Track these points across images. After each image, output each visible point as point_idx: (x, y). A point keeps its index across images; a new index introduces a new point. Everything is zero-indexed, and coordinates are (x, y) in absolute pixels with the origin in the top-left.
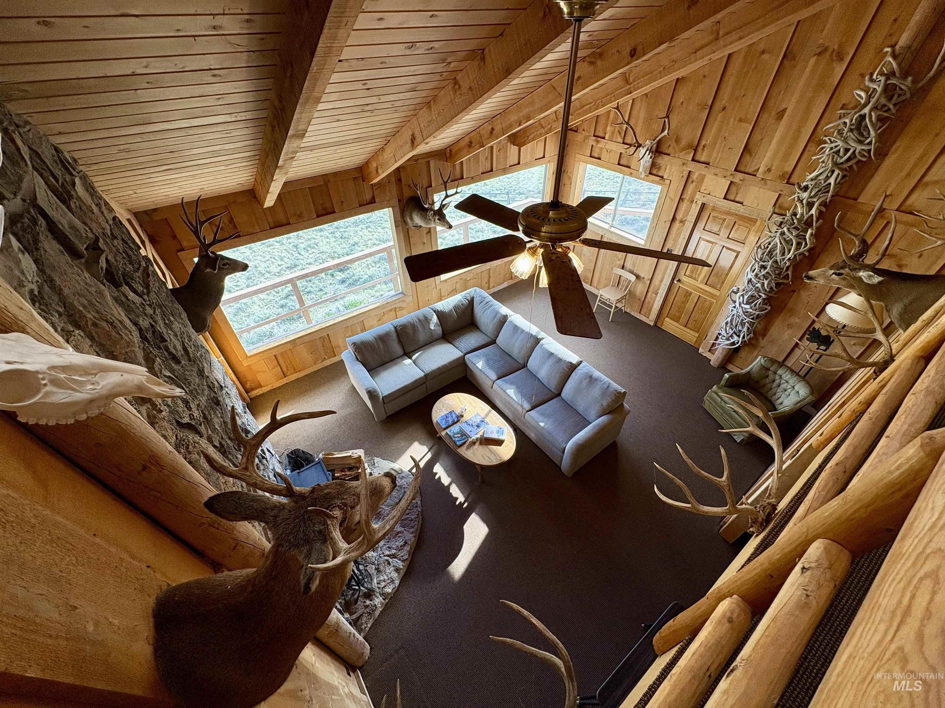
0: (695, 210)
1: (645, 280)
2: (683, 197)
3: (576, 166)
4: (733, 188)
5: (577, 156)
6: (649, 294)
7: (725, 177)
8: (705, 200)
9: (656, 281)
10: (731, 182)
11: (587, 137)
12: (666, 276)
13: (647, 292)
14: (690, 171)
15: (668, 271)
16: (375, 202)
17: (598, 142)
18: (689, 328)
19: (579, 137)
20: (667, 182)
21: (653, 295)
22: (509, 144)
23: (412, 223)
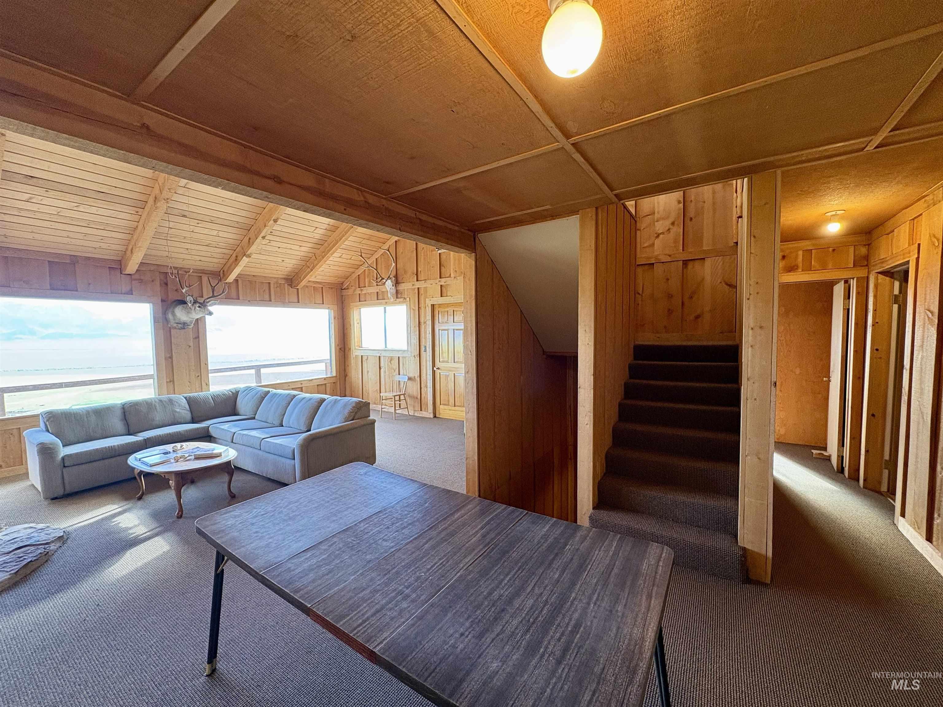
0: (429, 311)
1: (416, 379)
3: (352, 312)
4: (444, 289)
5: (351, 304)
7: (436, 284)
8: (432, 303)
9: (423, 376)
10: (441, 286)
11: (355, 290)
12: (428, 368)
13: (421, 388)
14: (418, 288)
15: (428, 362)
16: (131, 294)
17: (362, 290)
18: (458, 406)
19: (350, 292)
20: (408, 299)
21: (425, 389)
22: (286, 285)
23: (174, 319)
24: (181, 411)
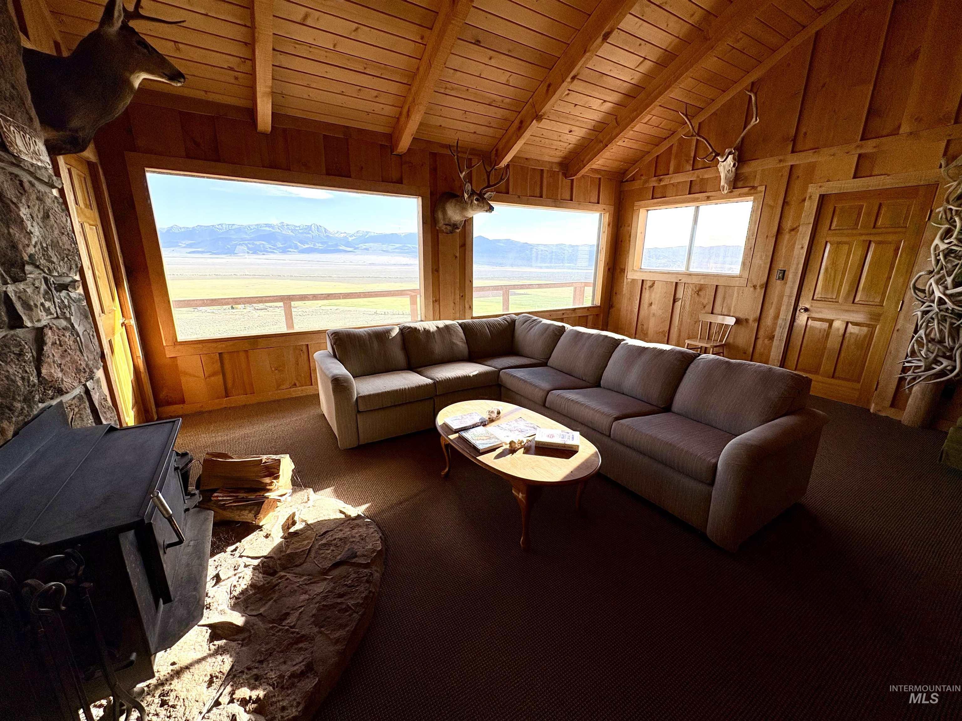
0: (811, 207)
1: (750, 321)
2: (788, 199)
4: (866, 161)
5: (636, 204)
6: (760, 342)
7: (847, 153)
8: (823, 191)
9: (768, 321)
10: (860, 155)
11: (646, 181)
12: (783, 308)
13: (756, 338)
14: (792, 166)
15: (785, 299)
16: (401, 183)
17: (660, 180)
18: (839, 378)
19: (637, 185)
20: (762, 188)
21: (766, 341)
22: (560, 174)
23: (444, 219)
24: (459, 343)
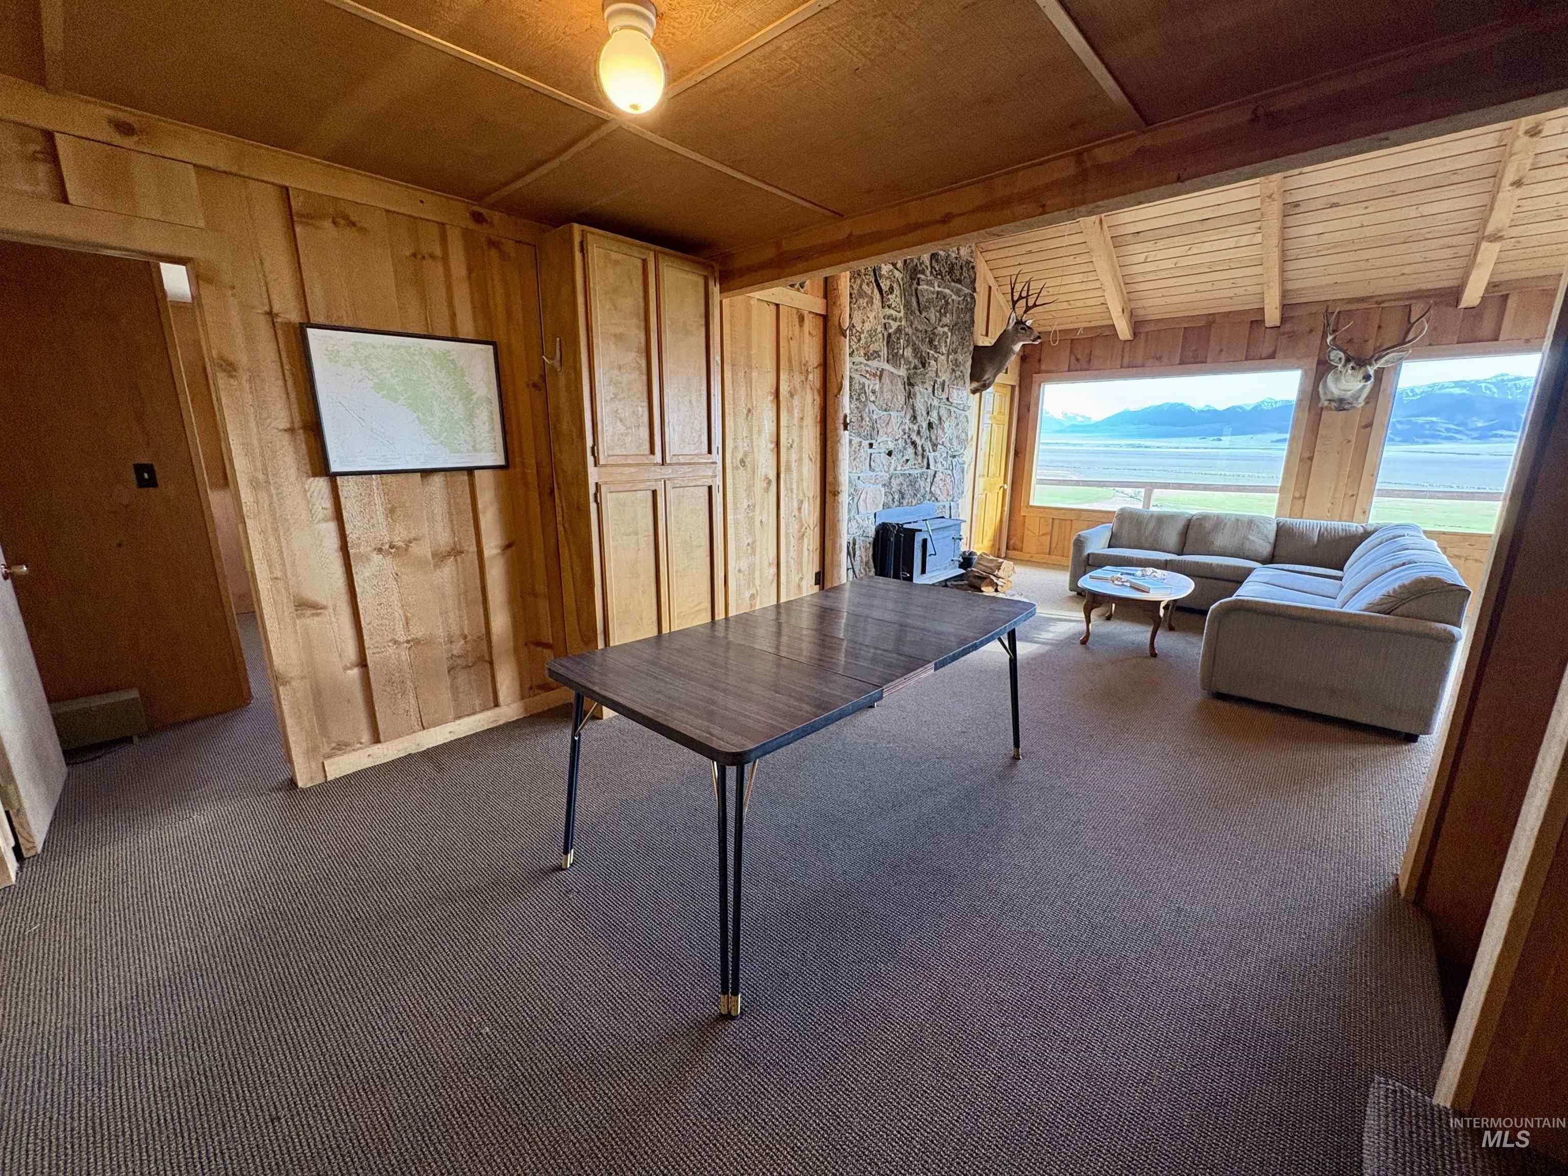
16: (1275, 359)
23: (1325, 394)
24: (1256, 540)
